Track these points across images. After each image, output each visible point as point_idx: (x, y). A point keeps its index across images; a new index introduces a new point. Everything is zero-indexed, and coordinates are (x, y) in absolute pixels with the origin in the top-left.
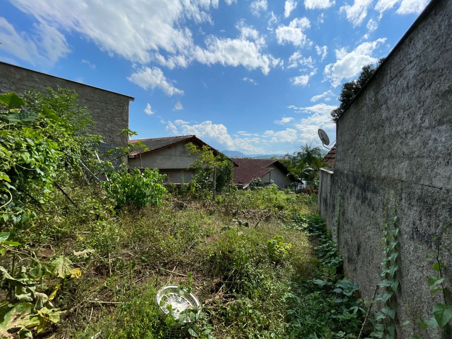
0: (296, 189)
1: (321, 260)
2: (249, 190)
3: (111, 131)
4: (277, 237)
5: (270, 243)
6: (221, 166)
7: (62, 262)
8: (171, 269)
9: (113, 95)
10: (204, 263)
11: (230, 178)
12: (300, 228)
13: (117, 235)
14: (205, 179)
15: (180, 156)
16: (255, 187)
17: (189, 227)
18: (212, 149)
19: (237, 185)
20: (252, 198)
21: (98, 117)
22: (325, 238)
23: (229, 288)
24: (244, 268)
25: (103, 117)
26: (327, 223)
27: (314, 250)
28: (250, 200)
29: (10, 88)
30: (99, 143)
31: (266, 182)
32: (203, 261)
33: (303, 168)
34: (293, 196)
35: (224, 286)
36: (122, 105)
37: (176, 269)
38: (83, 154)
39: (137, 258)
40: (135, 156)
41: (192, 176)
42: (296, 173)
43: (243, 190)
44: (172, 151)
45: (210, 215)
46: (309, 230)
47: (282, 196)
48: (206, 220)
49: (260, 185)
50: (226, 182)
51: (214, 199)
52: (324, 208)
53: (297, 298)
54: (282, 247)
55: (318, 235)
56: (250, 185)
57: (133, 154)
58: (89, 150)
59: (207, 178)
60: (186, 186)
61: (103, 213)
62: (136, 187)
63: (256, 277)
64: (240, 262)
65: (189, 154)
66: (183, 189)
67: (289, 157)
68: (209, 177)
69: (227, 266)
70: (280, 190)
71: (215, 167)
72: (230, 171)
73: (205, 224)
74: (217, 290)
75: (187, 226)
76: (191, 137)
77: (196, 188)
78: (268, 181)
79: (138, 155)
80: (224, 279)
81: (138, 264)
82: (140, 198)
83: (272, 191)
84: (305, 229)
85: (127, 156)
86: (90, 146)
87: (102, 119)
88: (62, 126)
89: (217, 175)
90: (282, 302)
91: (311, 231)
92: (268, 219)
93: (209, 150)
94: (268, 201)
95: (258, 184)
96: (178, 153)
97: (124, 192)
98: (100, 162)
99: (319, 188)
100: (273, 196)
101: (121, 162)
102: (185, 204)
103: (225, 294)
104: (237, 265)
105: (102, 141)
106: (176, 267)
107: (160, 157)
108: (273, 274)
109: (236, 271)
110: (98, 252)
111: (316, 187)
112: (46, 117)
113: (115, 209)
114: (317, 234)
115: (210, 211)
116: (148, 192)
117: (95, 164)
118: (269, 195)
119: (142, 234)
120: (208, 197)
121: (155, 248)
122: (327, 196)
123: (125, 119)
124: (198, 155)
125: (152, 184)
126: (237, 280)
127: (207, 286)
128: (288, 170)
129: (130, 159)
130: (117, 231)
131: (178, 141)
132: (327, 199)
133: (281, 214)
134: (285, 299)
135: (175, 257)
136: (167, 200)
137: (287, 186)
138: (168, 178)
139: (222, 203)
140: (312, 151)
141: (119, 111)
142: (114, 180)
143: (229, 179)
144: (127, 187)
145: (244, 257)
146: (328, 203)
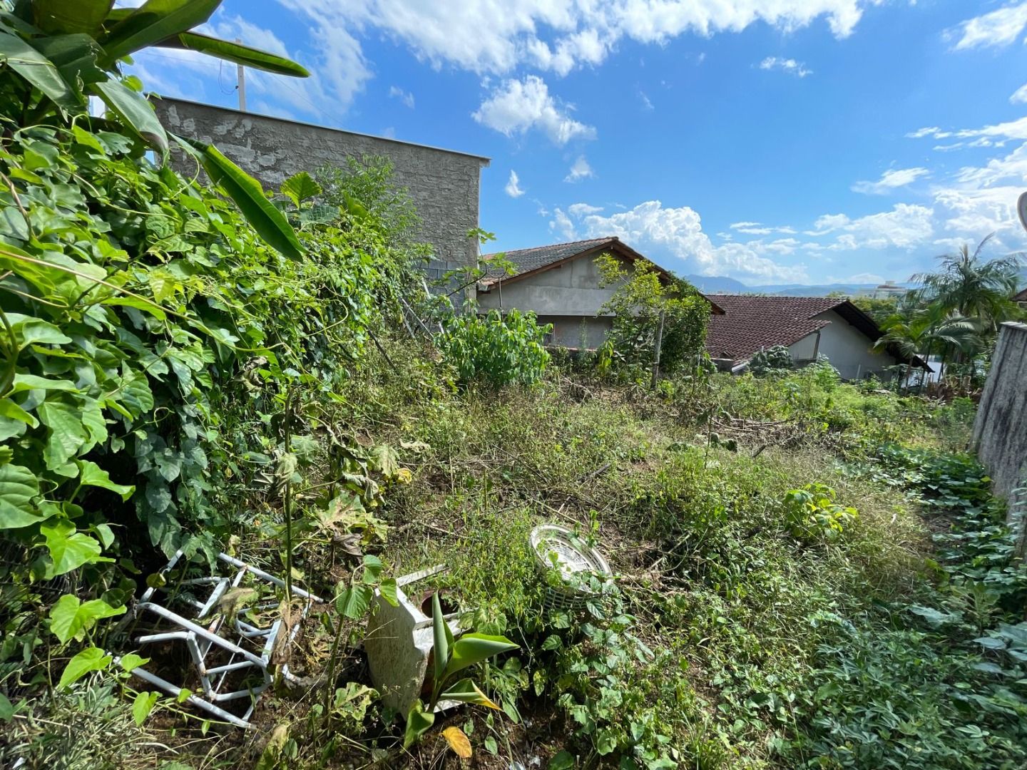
0: (903, 386)
1: (950, 569)
2: (750, 374)
3: (448, 236)
4: (813, 487)
5: (791, 497)
6: (676, 311)
7: (386, 453)
8: (556, 506)
9: (450, 158)
10: (622, 510)
11: (699, 340)
12: (895, 482)
13: (463, 430)
14: (635, 340)
15: (580, 287)
16: (767, 369)
17: (595, 436)
18: (657, 269)
19: (716, 361)
20: (755, 395)
21: (426, 206)
22: (980, 518)
23: (673, 566)
24: (714, 535)
25: (433, 207)
26: (998, 478)
27: (931, 540)
28: (748, 398)
29: (297, 167)
30: (428, 259)
31: (802, 357)
32: (621, 505)
33: (939, 323)
34: (887, 400)
35: (664, 559)
36: (466, 178)
37: (564, 510)
38: (403, 282)
39: (495, 475)
40: (490, 286)
41: (606, 332)
42: (909, 338)
43: (732, 374)
44: (564, 277)
45: (643, 419)
46: (923, 491)
47: (848, 399)
48: (632, 427)
49: (784, 365)
50: (687, 350)
51: (653, 386)
52: (996, 438)
53: (853, 628)
54: (827, 512)
55: (955, 507)
56: (754, 363)
57: (485, 283)
58: (412, 275)
59: (641, 339)
60: (589, 355)
61: (440, 389)
62: (493, 345)
63: (744, 559)
64: (707, 521)
65: (601, 282)
66: (584, 361)
67: (892, 294)
68: (645, 337)
69: (674, 525)
70: (844, 381)
71: (662, 312)
72: (700, 324)
73: (630, 435)
74: (647, 564)
75: (589, 432)
76: (607, 241)
77: (613, 359)
78: (810, 357)
79: (497, 283)
80: (666, 548)
81: (498, 485)
82: (500, 370)
83: (817, 382)
84: (912, 486)
85: (474, 286)
86: (413, 267)
87: (432, 210)
88: (372, 227)
89: (664, 333)
90: (807, 625)
91: (928, 493)
92: (793, 445)
93: (649, 270)
94: (801, 406)
95: (775, 363)
96: (576, 280)
97: (472, 356)
98: (430, 296)
99: (989, 384)
100: (819, 394)
101: (465, 298)
102: (587, 391)
103: (665, 575)
104: (697, 526)
105: (432, 256)
106: (566, 506)
107: (538, 290)
108: (791, 564)
109: (694, 536)
110: (433, 452)
111: (977, 383)
112: (349, 212)
113: (457, 383)
114: (951, 504)
115: (643, 410)
116: (514, 357)
117: (422, 301)
118: (807, 391)
119: (504, 433)
120: (639, 380)
121: (528, 462)
122: (1012, 403)
123: (472, 208)
124: (622, 283)
125: (523, 342)
126: (696, 554)
127: (627, 552)
128: (882, 328)
129: (480, 293)
130: (462, 422)
131: (578, 252)
132: (1009, 412)
133: (838, 440)
134: (817, 621)
135: (564, 486)
136: (550, 379)
137: (870, 375)
138: (553, 334)
139: (674, 398)
140: (984, 272)
141: (462, 191)
142: (454, 331)
143: (695, 343)
144: (477, 345)
145: (716, 512)
146: (1013, 422)
